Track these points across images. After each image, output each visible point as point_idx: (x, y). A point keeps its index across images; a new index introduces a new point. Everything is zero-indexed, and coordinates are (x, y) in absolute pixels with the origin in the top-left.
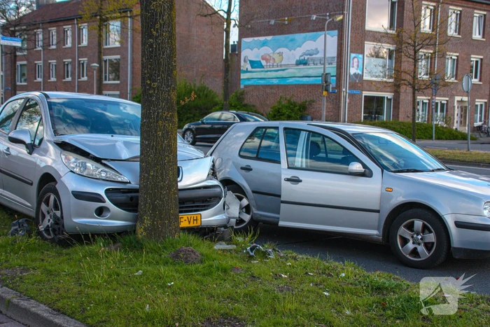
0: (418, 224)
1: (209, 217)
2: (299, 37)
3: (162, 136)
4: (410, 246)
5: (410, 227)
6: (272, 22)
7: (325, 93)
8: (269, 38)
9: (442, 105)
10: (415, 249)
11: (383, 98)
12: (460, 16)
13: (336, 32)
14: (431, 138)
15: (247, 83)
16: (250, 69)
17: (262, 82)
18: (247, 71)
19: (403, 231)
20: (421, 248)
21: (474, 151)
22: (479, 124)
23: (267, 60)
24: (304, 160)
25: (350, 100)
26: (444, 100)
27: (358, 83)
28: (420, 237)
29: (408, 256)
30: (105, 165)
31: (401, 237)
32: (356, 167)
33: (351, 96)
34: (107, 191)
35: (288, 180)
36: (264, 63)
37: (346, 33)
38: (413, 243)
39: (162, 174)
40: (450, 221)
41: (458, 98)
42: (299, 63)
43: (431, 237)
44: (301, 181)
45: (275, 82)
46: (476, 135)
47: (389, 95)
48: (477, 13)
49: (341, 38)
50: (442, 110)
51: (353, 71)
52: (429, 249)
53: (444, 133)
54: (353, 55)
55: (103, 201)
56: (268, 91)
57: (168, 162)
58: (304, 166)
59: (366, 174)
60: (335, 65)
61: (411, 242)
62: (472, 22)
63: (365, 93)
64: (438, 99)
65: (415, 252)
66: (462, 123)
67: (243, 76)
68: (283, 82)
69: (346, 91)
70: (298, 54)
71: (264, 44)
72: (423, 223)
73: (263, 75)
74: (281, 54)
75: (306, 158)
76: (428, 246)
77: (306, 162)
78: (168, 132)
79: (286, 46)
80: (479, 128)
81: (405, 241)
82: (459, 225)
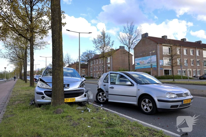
0: (147, 100)
1: (78, 99)
2: (147, 57)
3: (57, 75)
4: (145, 107)
5: (145, 101)
6: (141, 54)
7: (151, 69)
8: (141, 58)
9: (184, 71)
10: (147, 108)
11: (169, 70)
12: (187, 50)
13: (156, 55)
14: (181, 79)
15: (137, 68)
16: (137, 65)
17: (140, 68)
18: (136, 66)
19: (143, 103)
20: (148, 108)
21: (190, 81)
22: (195, 75)
23: (141, 63)
24: (118, 82)
25: (161, 71)
26: (185, 70)
27: (162, 66)
28: (148, 105)
29: (145, 111)
30: (47, 84)
31: (143, 105)
32: (129, 83)
33: (161, 70)
34: (45, 92)
35: (110, 88)
36: (140, 63)
37: (158, 56)
38: (146, 107)
39: (56, 86)
40: (156, 99)
41: (188, 69)
42: (148, 63)
43: (151, 105)
44: (114, 88)
45: (143, 68)
46: (193, 78)
47: (171, 69)
48: (191, 49)
49: (157, 57)
50: (184, 72)
51: (161, 64)
52: (151, 109)
53: (185, 78)
54: (160, 60)
55: (43, 95)
56: (141, 70)
57: (59, 82)
58: (118, 84)
59: (132, 85)
60: (156, 63)
61: (145, 106)
62: (190, 51)
63: (164, 69)
64: (183, 70)
65: (146, 109)
66: (190, 75)
67: (136, 67)
68: (144, 68)
69: (159, 69)
70: (147, 61)
71: (140, 59)
72: (148, 100)
73: (140, 66)
74: (144, 61)
75: (119, 82)
76: (150, 107)
77: (119, 83)
78: (58, 74)
79: (145, 60)
80: (195, 76)
81: (144, 106)
82: (159, 100)
